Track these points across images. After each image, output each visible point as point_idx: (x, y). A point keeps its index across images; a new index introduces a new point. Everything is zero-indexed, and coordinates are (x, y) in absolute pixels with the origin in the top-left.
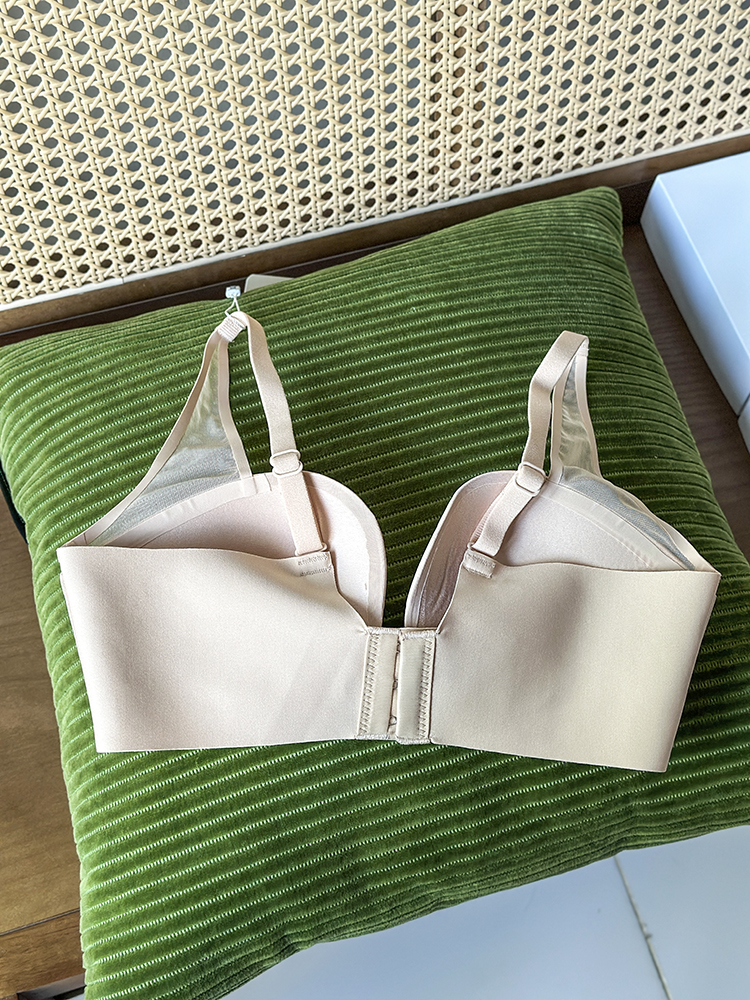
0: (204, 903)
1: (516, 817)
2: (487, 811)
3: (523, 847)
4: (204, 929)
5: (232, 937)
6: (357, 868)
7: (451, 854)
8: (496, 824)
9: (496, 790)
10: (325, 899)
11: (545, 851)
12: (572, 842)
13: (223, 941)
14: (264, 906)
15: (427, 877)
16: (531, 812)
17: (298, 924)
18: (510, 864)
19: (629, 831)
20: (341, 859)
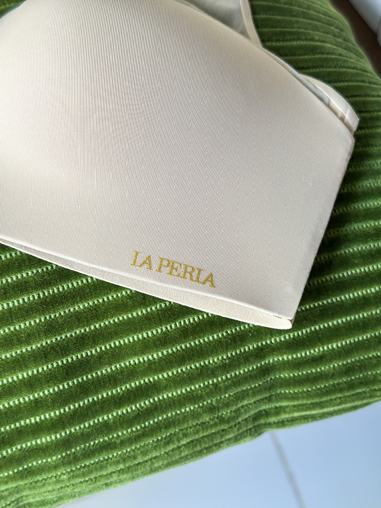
1: (113, 380)
3: (123, 421)
8: (84, 390)
9: (81, 342)
11: (158, 427)
12: (194, 415)
16: (132, 373)
18: (110, 446)
19: (269, 399)
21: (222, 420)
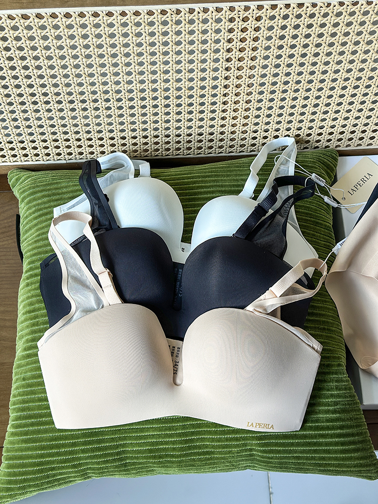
1: (199, 447)
2: (186, 442)
3: (200, 460)
4: (52, 461)
5: (63, 468)
6: (124, 452)
7: (167, 456)
8: (189, 448)
9: (193, 434)
10: (107, 462)
11: (211, 464)
12: (224, 463)
13: (59, 468)
14: (80, 459)
15: (154, 463)
16: (207, 446)
17: (93, 469)
18: (193, 466)
19: (252, 463)
20: (117, 447)
21: (233, 465)
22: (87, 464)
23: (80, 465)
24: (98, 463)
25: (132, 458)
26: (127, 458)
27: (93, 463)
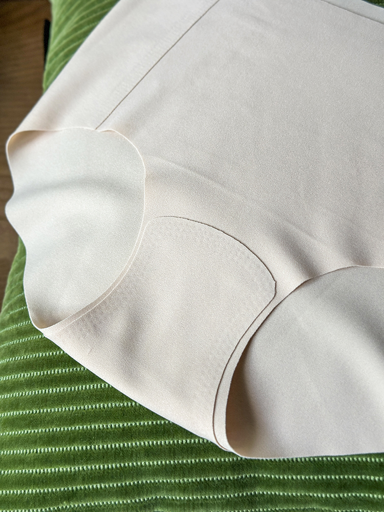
0: (77, 447)
4: (70, 475)
10: (206, 486)
14: (138, 472)
22: (156, 488)
23: (139, 490)
24: (184, 488)
25: (269, 483)
26: (257, 482)
27: (172, 488)
